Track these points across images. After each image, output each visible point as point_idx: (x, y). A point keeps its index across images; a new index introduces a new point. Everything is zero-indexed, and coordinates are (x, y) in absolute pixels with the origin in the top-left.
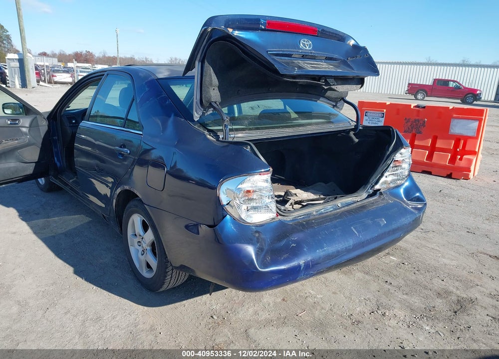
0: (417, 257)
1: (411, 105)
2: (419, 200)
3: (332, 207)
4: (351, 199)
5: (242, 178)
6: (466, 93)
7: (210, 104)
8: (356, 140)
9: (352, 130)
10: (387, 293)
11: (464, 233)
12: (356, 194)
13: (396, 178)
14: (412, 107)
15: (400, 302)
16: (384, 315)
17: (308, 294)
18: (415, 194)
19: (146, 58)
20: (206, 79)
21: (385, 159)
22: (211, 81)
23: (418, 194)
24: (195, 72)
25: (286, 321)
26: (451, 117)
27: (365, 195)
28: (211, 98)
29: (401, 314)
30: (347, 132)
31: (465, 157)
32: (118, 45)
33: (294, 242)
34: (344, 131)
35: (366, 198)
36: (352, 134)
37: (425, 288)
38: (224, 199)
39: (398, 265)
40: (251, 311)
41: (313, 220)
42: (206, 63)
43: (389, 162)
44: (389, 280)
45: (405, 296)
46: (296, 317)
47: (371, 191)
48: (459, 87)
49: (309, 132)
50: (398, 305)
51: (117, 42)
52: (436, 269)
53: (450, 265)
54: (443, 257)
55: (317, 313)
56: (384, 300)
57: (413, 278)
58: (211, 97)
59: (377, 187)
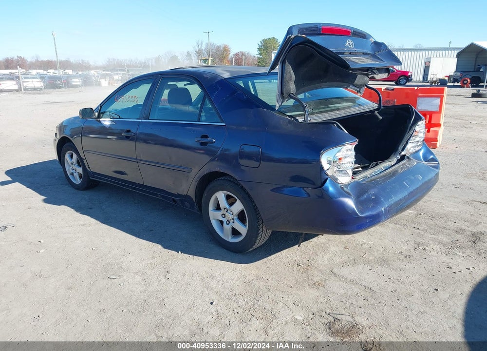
0: (427, 208)
1: (381, 89)
2: (434, 160)
3: (379, 171)
4: (387, 163)
5: (339, 148)
6: (399, 76)
7: (289, 95)
8: (381, 118)
9: (376, 110)
10: (419, 235)
11: (453, 188)
12: (390, 160)
13: (414, 145)
14: (383, 90)
15: (432, 240)
16: (425, 249)
17: (361, 243)
18: (429, 157)
19: (83, 61)
20: (286, 76)
21: (408, 130)
22: (291, 77)
23: (432, 157)
24: (278, 69)
25: (356, 261)
26: (417, 96)
27: (395, 161)
28: (290, 91)
29: (437, 248)
30: (372, 112)
31: (432, 129)
32: (56, 48)
33: (373, 195)
34: (370, 111)
35: (396, 163)
36: (376, 112)
37: (445, 228)
38: (326, 166)
39: (416, 216)
40: (326, 258)
41: (377, 179)
42: (287, 64)
43: (411, 132)
44: (415, 226)
45: (433, 236)
46: (361, 258)
47: (399, 157)
48: (393, 70)
49: (356, 112)
50: (431, 242)
51: (55, 45)
52: (446, 215)
53: (455, 212)
54: (447, 207)
55: (376, 254)
56: (419, 240)
57: (432, 223)
58: (290, 89)
59: (403, 153)
